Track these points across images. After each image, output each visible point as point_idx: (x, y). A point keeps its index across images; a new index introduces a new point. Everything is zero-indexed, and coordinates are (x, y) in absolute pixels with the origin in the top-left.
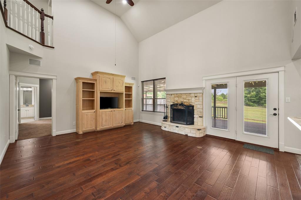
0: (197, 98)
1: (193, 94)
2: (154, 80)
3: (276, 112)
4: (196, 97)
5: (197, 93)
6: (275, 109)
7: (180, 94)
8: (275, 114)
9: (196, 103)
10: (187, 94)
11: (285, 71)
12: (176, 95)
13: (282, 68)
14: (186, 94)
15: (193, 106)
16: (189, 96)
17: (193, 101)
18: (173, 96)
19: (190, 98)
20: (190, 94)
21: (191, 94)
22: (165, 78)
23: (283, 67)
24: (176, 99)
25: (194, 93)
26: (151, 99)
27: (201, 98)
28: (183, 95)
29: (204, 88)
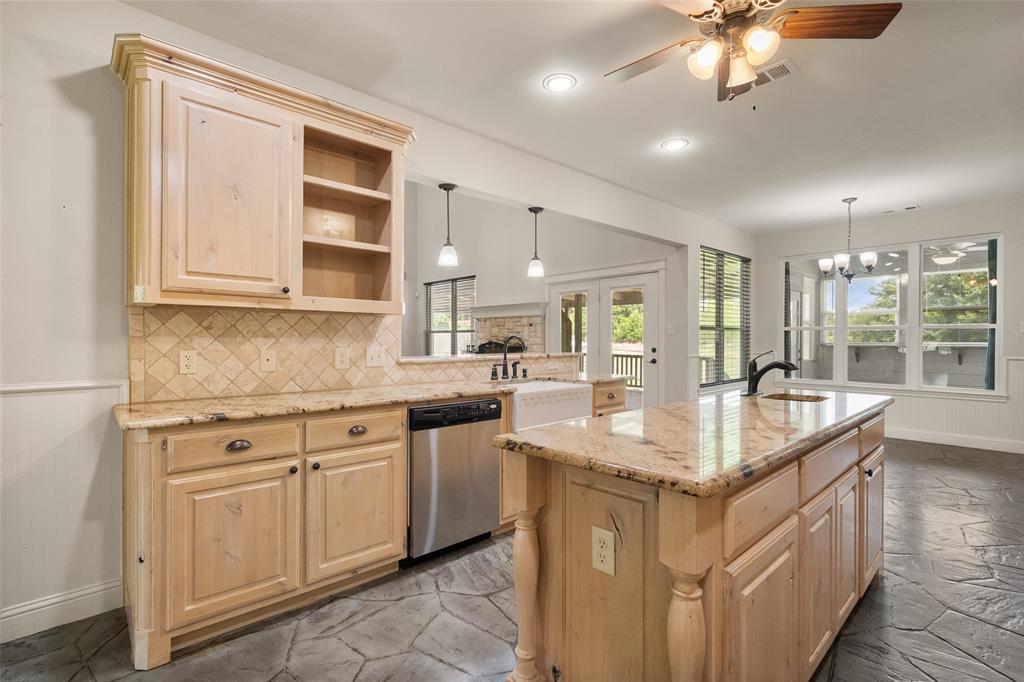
0: (533, 328)
1: (526, 319)
2: (454, 280)
3: (653, 356)
4: (531, 325)
5: (533, 317)
7: (503, 320)
9: (532, 341)
10: (515, 320)
11: (666, 269)
12: (494, 322)
13: (661, 265)
14: (512, 318)
16: (519, 324)
17: (526, 336)
18: (488, 324)
19: (520, 329)
20: (520, 317)
21: (522, 319)
22: (474, 276)
23: (664, 262)
24: (495, 331)
25: (528, 317)
26: (447, 332)
27: (539, 328)
28: (508, 320)
29: (547, 304)
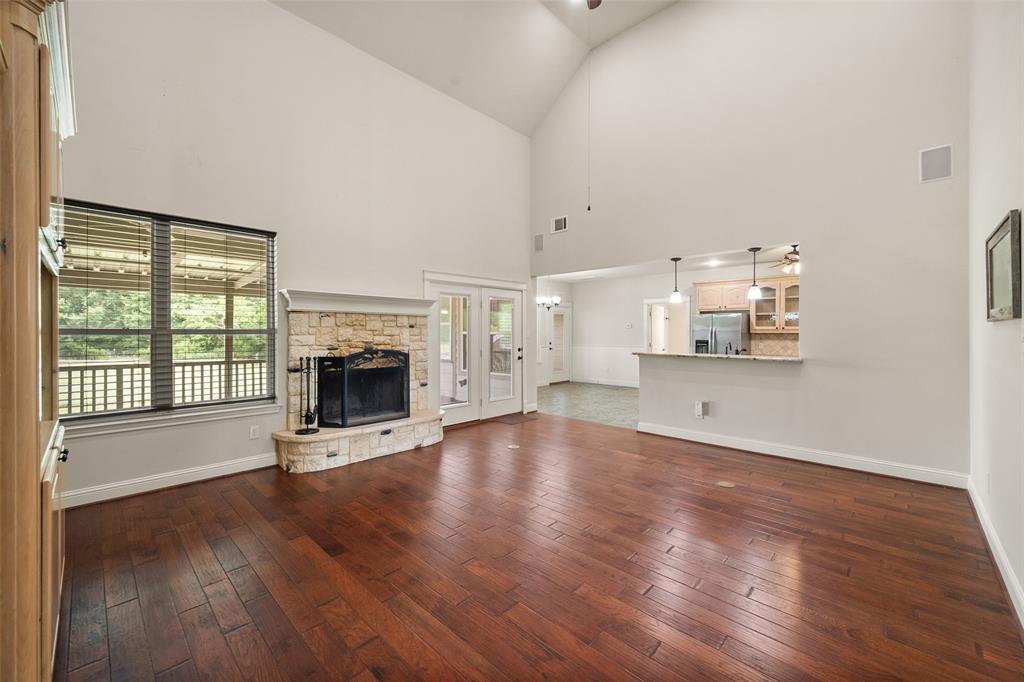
0: (416, 331)
1: (405, 320)
3: (519, 354)
4: (411, 327)
5: (416, 316)
6: (519, 350)
7: (363, 316)
8: (520, 358)
10: (386, 318)
12: (342, 319)
13: (524, 287)
14: (381, 315)
15: (407, 356)
16: (394, 324)
17: (404, 341)
18: (329, 321)
19: (396, 331)
20: (396, 316)
21: (399, 319)
23: (526, 285)
24: (346, 333)
25: (409, 316)
27: (425, 331)
28: (372, 318)
